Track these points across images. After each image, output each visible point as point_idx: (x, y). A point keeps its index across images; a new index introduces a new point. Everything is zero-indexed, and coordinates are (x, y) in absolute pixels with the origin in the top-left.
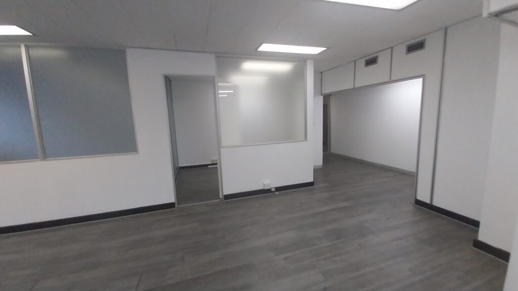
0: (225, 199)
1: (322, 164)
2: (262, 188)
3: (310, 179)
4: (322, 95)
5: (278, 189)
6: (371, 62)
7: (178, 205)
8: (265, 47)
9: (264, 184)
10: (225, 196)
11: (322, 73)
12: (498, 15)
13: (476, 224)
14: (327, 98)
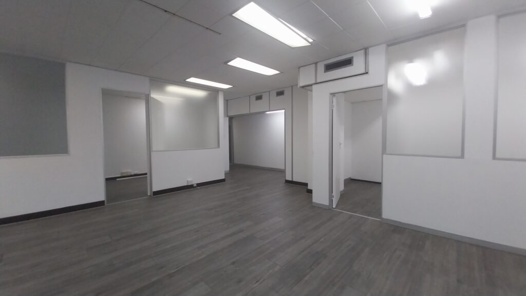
0: (154, 195)
1: (229, 169)
2: (186, 185)
3: (223, 177)
4: (227, 116)
5: (199, 185)
6: (259, 98)
7: (107, 203)
8: (192, 80)
9: (188, 181)
10: (154, 192)
11: (227, 100)
12: (303, 87)
13: (306, 185)
14: (231, 119)
